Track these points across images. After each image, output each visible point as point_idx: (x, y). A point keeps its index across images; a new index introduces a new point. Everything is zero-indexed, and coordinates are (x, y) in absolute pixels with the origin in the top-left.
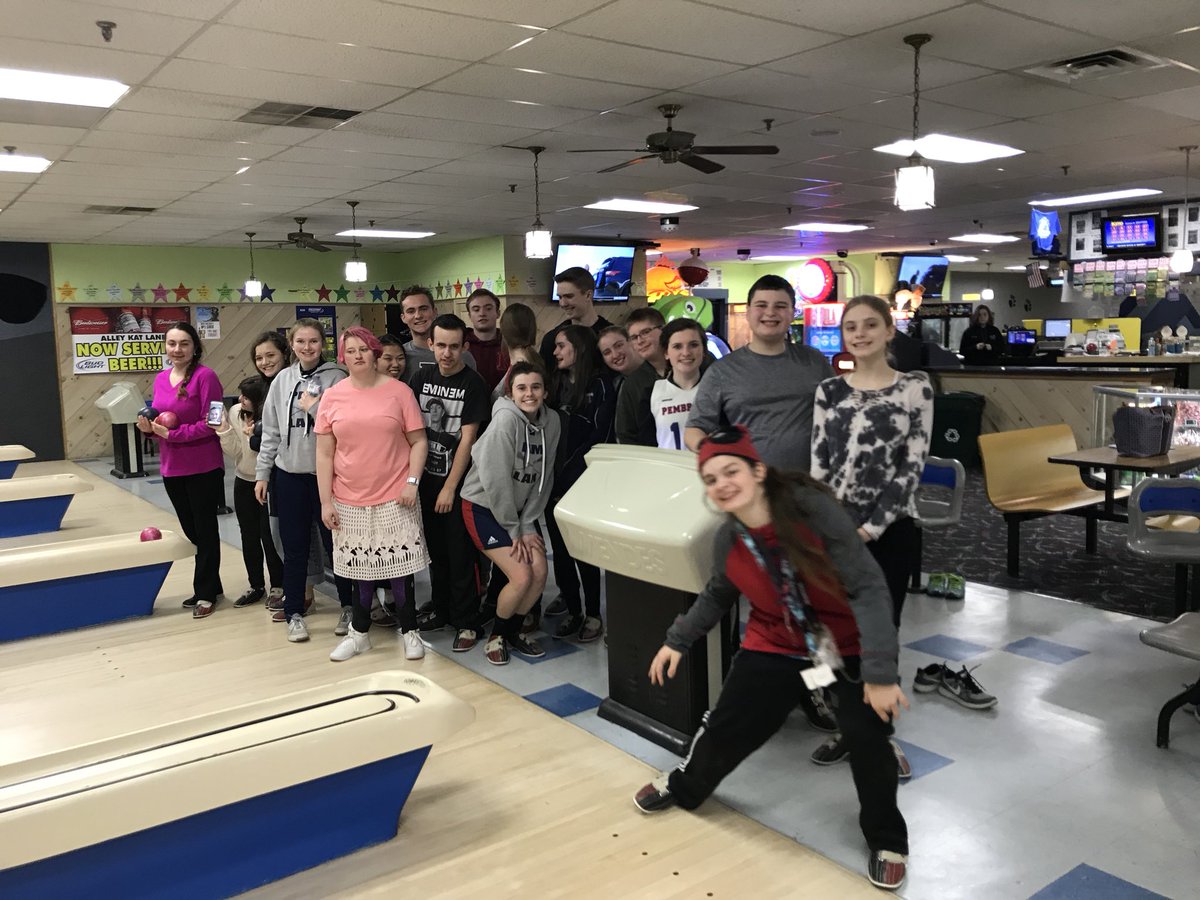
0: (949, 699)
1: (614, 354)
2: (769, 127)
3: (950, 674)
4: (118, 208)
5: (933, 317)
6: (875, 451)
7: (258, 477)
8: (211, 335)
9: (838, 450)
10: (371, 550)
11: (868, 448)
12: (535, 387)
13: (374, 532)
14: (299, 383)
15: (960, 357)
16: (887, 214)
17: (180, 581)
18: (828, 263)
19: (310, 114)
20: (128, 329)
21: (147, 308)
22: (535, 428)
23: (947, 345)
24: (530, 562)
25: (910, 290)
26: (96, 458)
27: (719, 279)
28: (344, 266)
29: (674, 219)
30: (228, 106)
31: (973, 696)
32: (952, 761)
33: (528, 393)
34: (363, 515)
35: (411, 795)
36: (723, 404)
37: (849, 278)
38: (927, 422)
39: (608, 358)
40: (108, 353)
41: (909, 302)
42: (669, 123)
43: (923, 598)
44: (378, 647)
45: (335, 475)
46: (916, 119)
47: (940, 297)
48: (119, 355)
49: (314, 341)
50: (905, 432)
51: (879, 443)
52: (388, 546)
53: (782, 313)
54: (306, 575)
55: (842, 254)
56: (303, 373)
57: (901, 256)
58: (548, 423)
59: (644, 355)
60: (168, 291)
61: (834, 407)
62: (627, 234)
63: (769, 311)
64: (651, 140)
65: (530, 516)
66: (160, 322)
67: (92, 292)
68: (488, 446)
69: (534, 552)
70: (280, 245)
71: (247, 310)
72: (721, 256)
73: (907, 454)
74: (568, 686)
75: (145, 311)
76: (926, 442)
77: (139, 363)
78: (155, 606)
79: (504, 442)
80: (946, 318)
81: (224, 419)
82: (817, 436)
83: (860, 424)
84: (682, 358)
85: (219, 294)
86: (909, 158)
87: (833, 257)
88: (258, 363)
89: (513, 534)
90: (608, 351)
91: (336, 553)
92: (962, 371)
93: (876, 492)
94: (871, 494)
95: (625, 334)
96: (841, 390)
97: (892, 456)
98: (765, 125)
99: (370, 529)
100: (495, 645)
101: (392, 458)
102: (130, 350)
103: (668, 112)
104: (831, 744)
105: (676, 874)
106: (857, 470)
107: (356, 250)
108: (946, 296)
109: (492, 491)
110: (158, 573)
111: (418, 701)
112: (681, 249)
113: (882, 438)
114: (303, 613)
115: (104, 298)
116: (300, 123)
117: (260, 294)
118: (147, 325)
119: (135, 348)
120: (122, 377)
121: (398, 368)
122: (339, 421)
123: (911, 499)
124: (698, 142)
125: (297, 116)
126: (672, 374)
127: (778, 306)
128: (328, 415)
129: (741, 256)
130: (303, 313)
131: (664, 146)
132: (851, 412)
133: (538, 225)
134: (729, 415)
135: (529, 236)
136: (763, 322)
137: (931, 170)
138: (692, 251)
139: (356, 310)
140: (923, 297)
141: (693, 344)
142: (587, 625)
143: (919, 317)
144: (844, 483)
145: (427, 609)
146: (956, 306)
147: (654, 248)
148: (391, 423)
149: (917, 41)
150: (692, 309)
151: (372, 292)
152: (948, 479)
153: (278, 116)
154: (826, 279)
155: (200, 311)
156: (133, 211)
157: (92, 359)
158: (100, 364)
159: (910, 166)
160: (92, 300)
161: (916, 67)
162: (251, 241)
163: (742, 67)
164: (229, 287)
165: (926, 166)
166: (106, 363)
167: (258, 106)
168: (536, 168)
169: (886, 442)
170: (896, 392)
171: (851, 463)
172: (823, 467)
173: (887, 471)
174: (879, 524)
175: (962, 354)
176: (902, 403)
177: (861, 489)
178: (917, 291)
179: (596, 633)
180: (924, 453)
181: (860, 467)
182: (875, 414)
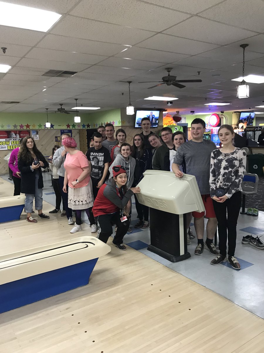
0: (253, 246)
1: (153, 142)
3: (253, 238)
4: (9, 102)
5: (250, 131)
6: (229, 172)
8: (36, 139)
9: (218, 172)
11: (227, 171)
12: (127, 150)
16: (236, 100)
18: (218, 115)
19: (63, 73)
20: (12, 137)
22: (127, 162)
23: (254, 139)
25: (243, 123)
26: (4, 175)
27: (185, 120)
28: (74, 118)
29: (171, 102)
30: (39, 71)
31: (260, 245)
32: (253, 264)
33: (125, 152)
35: (92, 272)
37: (224, 119)
39: (151, 143)
40: (7, 144)
41: (243, 126)
42: (169, 73)
43: (245, 216)
44: (84, 229)
46: (243, 70)
47: (252, 125)
48: (10, 145)
50: (238, 166)
51: (230, 169)
53: (200, 131)
55: (222, 112)
57: (241, 112)
58: (131, 161)
60: (24, 126)
61: (216, 159)
62: (157, 107)
64: (163, 78)
66: (22, 135)
70: (56, 112)
71: (46, 131)
72: (186, 113)
73: (239, 172)
74: (139, 241)
76: (244, 168)
77: (16, 147)
78: (20, 217)
80: (254, 131)
82: (211, 167)
83: (224, 164)
84: (177, 143)
85: (38, 127)
86: (241, 82)
87: (219, 113)
90: (151, 141)
92: (258, 147)
93: (229, 184)
94: (228, 184)
96: (218, 153)
97: (234, 173)
98: (198, 73)
102: (13, 143)
103: (168, 70)
104: (216, 259)
105: (169, 296)
106: (223, 178)
107: (77, 113)
108: (254, 124)
111: (94, 245)
112: (173, 111)
113: (231, 168)
115: (6, 128)
116: (60, 76)
117: (50, 127)
118: (18, 136)
119: (15, 143)
123: (240, 186)
124: (177, 79)
125: (59, 74)
127: (198, 129)
129: (192, 113)
130: (63, 132)
131: (167, 80)
132: (222, 160)
133: (130, 105)
135: (127, 108)
136: (194, 134)
137: (248, 86)
138: (177, 112)
139: (78, 131)
140: (247, 125)
141: (181, 139)
142: (145, 223)
144: (220, 182)
146: (257, 127)
147: (165, 111)
149: (244, 46)
151: (82, 125)
152: (253, 180)
153: (54, 74)
154: (217, 120)
155: (33, 132)
156: (14, 103)
157: (3, 146)
158: (5, 147)
159: (242, 85)
160: (3, 129)
161: (244, 54)
162: (47, 111)
163: (190, 56)
164: (41, 125)
165: (247, 85)
166: (7, 147)
167: (48, 71)
168: (129, 88)
169: (232, 169)
170: (235, 154)
171: (222, 176)
172: (213, 177)
173: (232, 178)
174: (230, 194)
175: (259, 142)
176: (237, 157)
177: (225, 183)
178: (245, 123)
179: (147, 226)
180: (244, 172)
181: (224, 177)
182: (229, 161)
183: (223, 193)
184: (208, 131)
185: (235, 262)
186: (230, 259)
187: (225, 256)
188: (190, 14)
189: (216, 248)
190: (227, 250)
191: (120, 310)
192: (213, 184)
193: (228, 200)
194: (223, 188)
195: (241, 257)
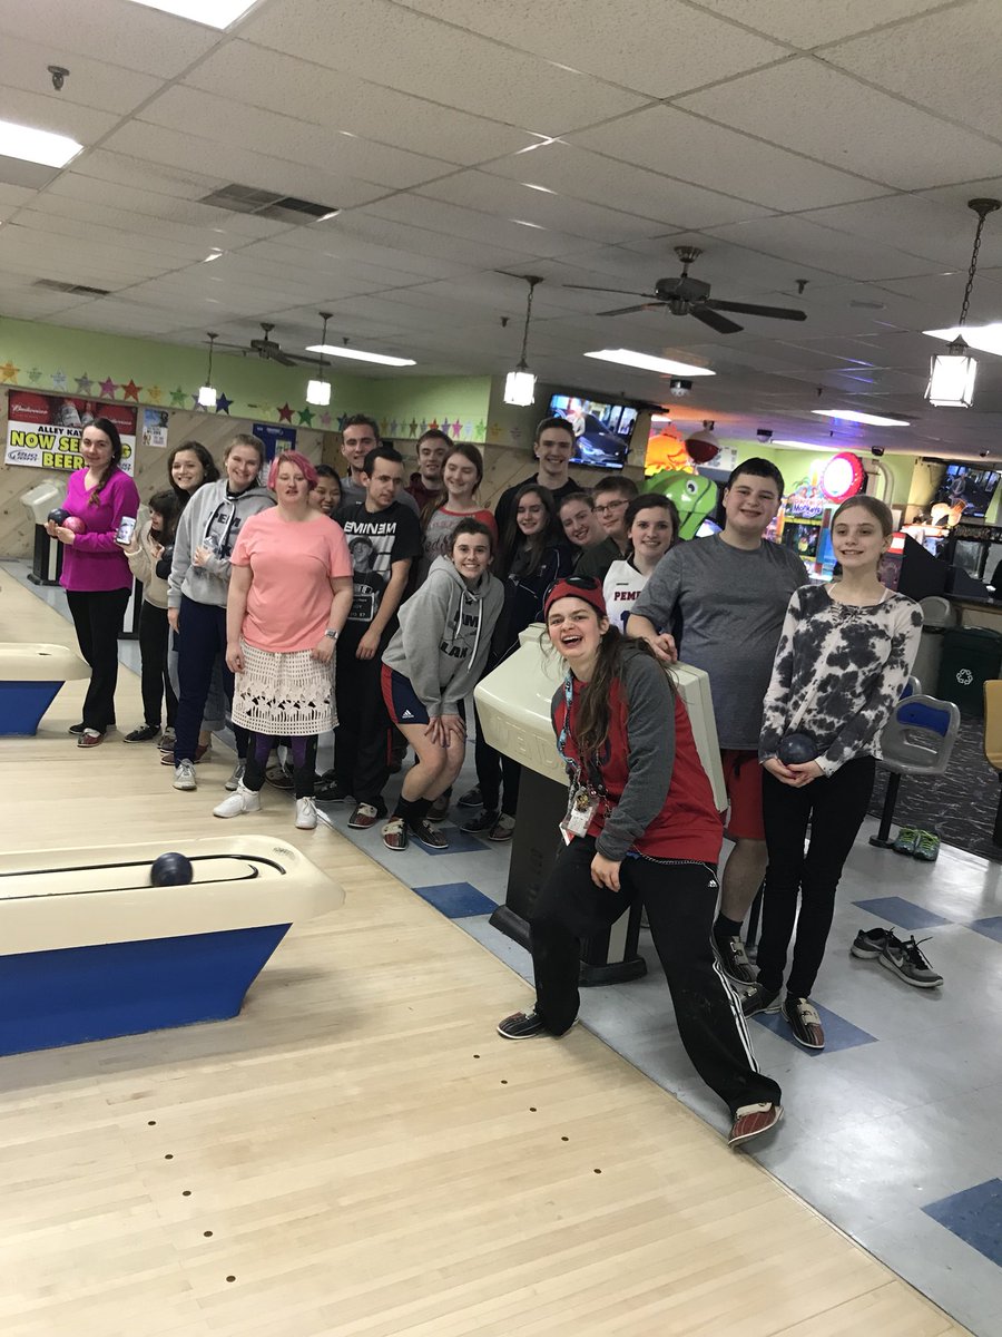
0: (889, 969)
1: (576, 525)
2: (801, 289)
3: (895, 942)
4: (70, 286)
5: (970, 539)
6: (844, 675)
7: (170, 603)
8: (157, 442)
9: (804, 668)
10: (274, 701)
11: (838, 671)
12: (479, 549)
13: (280, 682)
14: (223, 504)
15: (991, 588)
17: (69, 705)
18: (860, 459)
19: (281, 204)
20: (68, 422)
21: (92, 403)
22: (473, 597)
23: (980, 574)
24: (445, 745)
25: (949, 505)
26: (15, 559)
28: (307, 385)
29: (687, 383)
30: (190, 183)
31: (917, 971)
32: (875, 1039)
33: (470, 556)
34: (270, 662)
35: (260, 975)
36: (680, 595)
37: (881, 480)
38: (910, 652)
39: (568, 530)
40: (43, 446)
41: (946, 517)
42: (685, 268)
43: (888, 853)
44: (270, 809)
45: (246, 613)
46: (966, 300)
47: (984, 518)
48: (55, 450)
49: (250, 462)
50: (883, 660)
51: (852, 667)
52: (294, 700)
53: (765, 504)
54: (201, 717)
55: (877, 452)
56: (229, 494)
57: (949, 464)
58: (488, 594)
59: (608, 530)
60: (116, 387)
61: (808, 619)
62: (631, 393)
63: (751, 499)
64: (661, 284)
65: (454, 694)
67: (35, 375)
68: (417, 609)
69: (453, 735)
70: (245, 353)
71: (201, 420)
72: (740, 433)
73: (881, 685)
74: (466, 885)
75: (89, 405)
77: (75, 461)
78: (39, 727)
79: (434, 606)
80: (986, 543)
81: (134, 539)
82: (783, 648)
83: (833, 642)
84: (646, 539)
85: (171, 398)
86: (952, 345)
87: (866, 454)
88: (174, 471)
89: (431, 711)
90: (570, 522)
91: (236, 699)
92: (988, 605)
93: (838, 723)
94: (832, 723)
95: (591, 503)
96: (819, 600)
97: (862, 684)
98: (797, 286)
99: (276, 679)
100: (394, 828)
101: (312, 603)
102: (67, 446)
103: (686, 255)
105: (533, 1110)
106: (821, 694)
107: (322, 369)
108: (991, 517)
109: (414, 660)
110: (47, 691)
111: (284, 872)
112: (693, 419)
113: (856, 663)
114: (194, 759)
115: (47, 384)
116: (264, 213)
117: (215, 404)
118: (89, 421)
119: (73, 445)
120: (55, 474)
121: (331, 504)
122: (259, 554)
124: (714, 295)
125: (266, 205)
126: (633, 555)
127: (763, 495)
128: (248, 546)
129: (761, 437)
131: (674, 295)
132: (827, 627)
133: (522, 367)
134: (684, 610)
135: (511, 376)
136: (743, 511)
137: (974, 363)
138: (705, 423)
139: (319, 437)
140: (963, 515)
141: (661, 525)
142: (501, 823)
143: (954, 537)
144: (803, 706)
145: (328, 777)
146: (1000, 530)
147: (661, 414)
148: (315, 564)
149: (984, 206)
150: (693, 490)
152: (939, 723)
153: (244, 202)
154: (854, 477)
155: (149, 413)
156: (85, 292)
157: (26, 450)
158: (33, 457)
159: (950, 354)
160: (34, 385)
161: (978, 238)
162: (212, 343)
163: (773, 213)
164: (183, 392)
165: (969, 357)
166: (40, 456)
167: (223, 187)
168: (530, 301)
169: (860, 667)
170: (881, 612)
171: (816, 686)
172: (782, 686)
173: (855, 700)
174: (834, 760)
175: (994, 586)
176: (886, 626)
177: (821, 716)
178: (957, 507)
179: (508, 832)
180: (900, 686)
181: (825, 691)
182: (853, 634)
183: (807, 750)
184: (812, 514)
185: (809, 1019)
186: (792, 1005)
187: (776, 994)
188: (786, 45)
189: (751, 958)
190: (787, 973)
191: (334, 1130)
192: (777, 714)
193: (822, 781)
194: (810, 734)
195: (833, 1006)
